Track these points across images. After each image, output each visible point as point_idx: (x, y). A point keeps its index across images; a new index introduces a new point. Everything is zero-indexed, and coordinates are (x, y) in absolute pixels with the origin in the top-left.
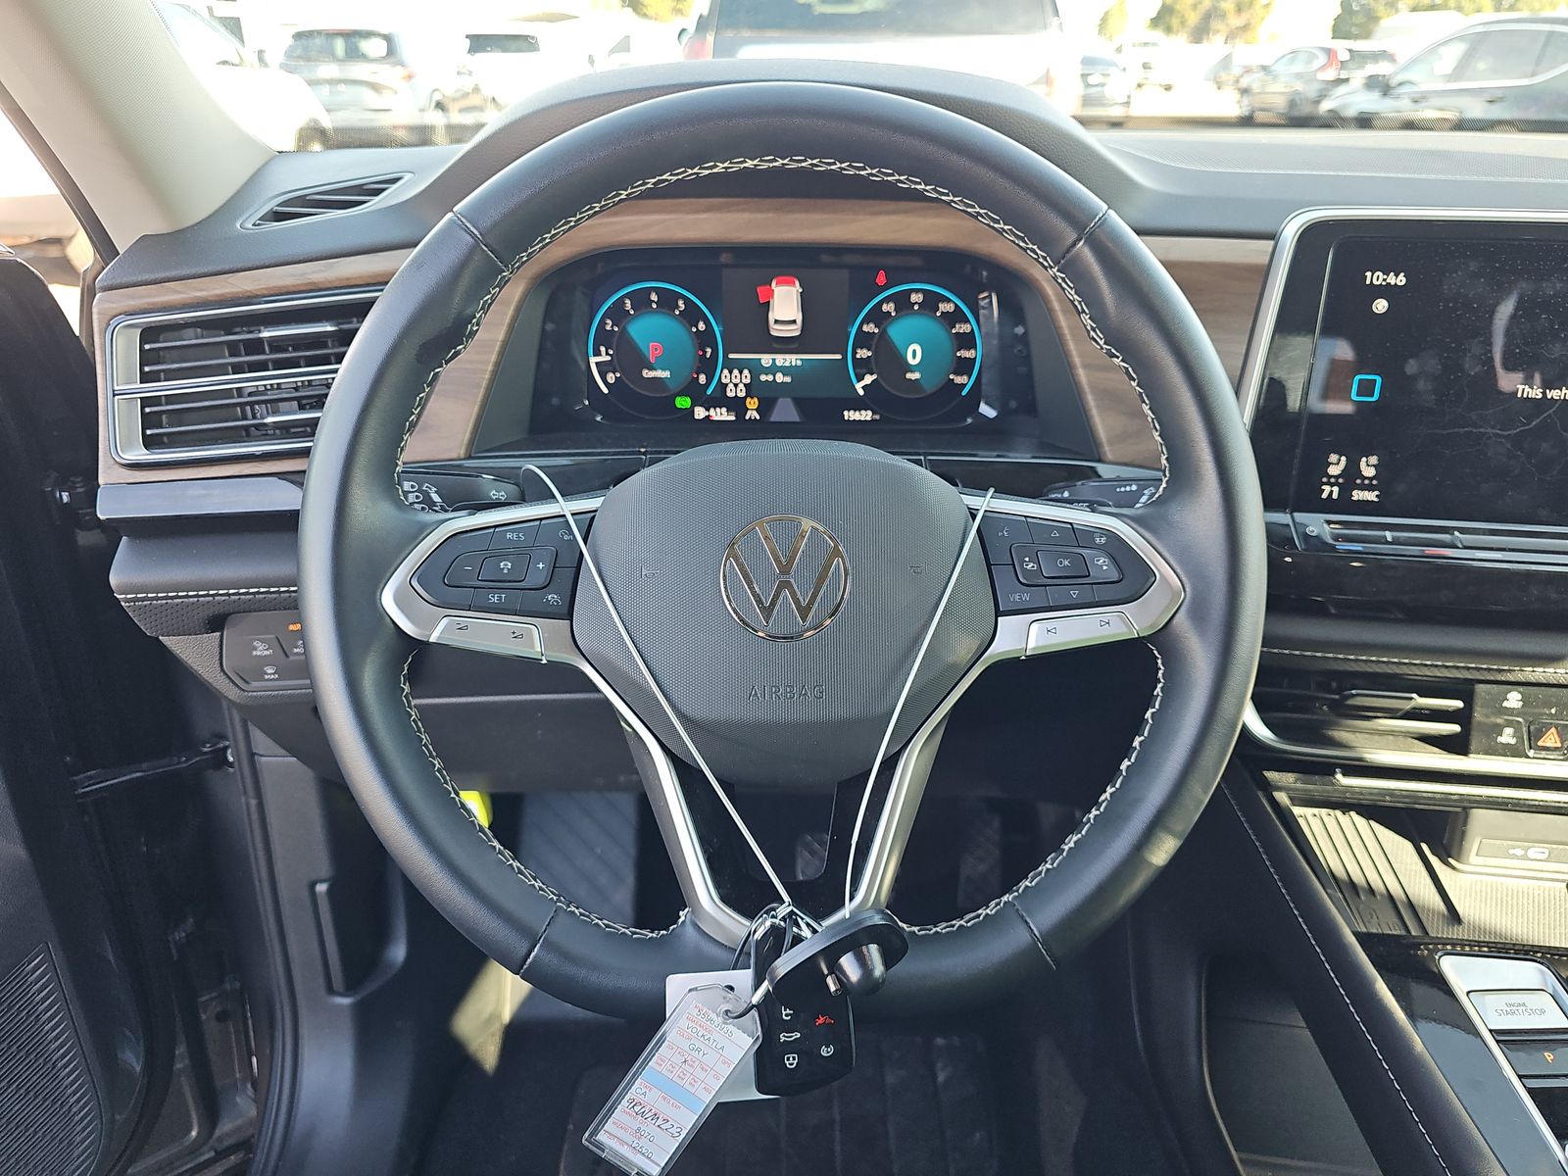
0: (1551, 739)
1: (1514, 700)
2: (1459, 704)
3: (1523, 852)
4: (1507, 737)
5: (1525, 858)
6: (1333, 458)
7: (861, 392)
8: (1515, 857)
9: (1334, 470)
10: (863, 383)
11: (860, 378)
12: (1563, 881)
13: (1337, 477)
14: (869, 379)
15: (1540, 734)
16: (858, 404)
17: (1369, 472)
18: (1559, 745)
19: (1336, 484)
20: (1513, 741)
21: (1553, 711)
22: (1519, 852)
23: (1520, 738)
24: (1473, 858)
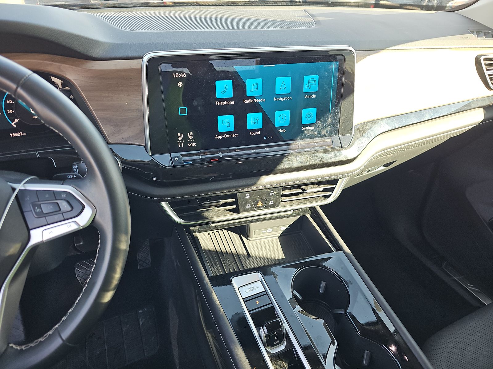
0: (260, 204)
1: (248, 196)
2: (234, 200)
3: (266, 231)
4: (249, 206)
5: (266, 232)
6: (179, 135)
7: (15, 126)
8: (264, 233)
9: (180, 138)
10: (14, 123)
11: (13, 121)
12: (277, 236)
13: (182, 140)
14: (16, 121)
15: (257, 204)
16: (15, 130)
17: (191, 137)
18: (262, 205)
19: (182, 142)
20: (250, 207)
21: (259, 197)
22: (265, 231)
23: (252, 206)
24: (253, 236)
